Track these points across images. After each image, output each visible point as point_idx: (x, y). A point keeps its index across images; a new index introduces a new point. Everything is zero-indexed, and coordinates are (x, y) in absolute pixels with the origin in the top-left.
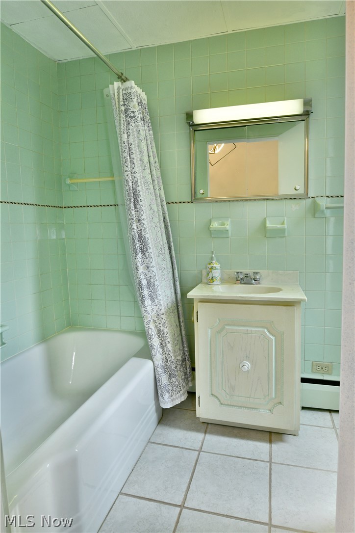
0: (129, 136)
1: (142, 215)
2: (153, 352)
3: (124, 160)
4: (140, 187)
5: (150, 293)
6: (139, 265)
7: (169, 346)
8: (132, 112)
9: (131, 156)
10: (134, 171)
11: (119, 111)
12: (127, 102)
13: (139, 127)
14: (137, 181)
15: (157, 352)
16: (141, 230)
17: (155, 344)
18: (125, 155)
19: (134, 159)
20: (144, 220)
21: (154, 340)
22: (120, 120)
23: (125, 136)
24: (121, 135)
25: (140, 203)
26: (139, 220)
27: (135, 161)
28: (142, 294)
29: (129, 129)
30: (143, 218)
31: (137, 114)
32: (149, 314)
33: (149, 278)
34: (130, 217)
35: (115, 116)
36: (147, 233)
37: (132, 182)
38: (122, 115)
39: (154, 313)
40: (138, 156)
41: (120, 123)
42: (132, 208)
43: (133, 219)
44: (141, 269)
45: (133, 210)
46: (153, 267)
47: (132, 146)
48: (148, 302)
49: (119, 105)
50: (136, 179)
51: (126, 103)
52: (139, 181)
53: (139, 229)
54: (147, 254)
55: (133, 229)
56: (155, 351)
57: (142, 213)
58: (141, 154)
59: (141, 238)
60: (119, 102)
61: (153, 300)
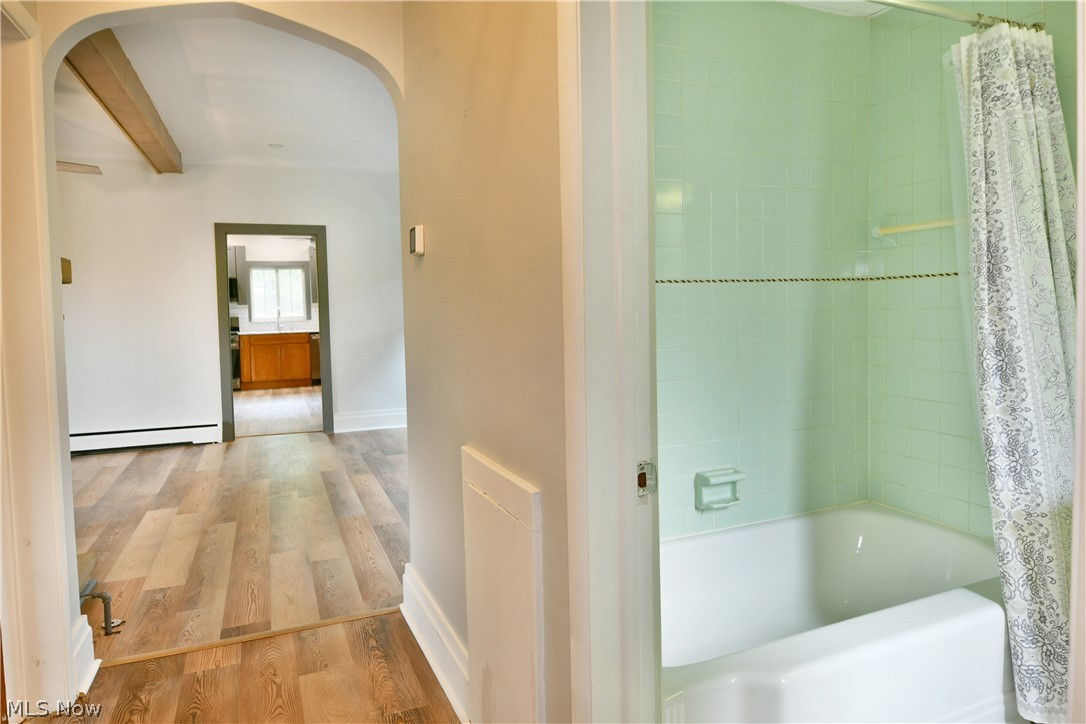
0: (989, 137)
1: (1008, 299)
2: (1006, 589)
3: (972, 189)
4: (1008, 240)
5: (1014, 464)
6: (990, 403)
7: (1055, 590)
8: (998, 88)
9: (992, 179)
10: (994, 208)
11: (969, 92)
12: (989, 70)
13: (1016, 116)
14: (1001, 229)
15: (1017, 593)
16: (1003, 330)
17: (1012, 574)
18: (974, 179)
19: (996, 183)
20: (1013, 309)
21: (1011, 564)
22: (970, 110)
23: (980, 140)
24: (969, 139)
25: (1006, 274)
26: (1000, 309)
27: (999, 189)
28: (991, 463)
29: (990, 125)
30: (1009, 304)
31: (1010, 89)
32: (1003, 507)
33: (1014, 433)
34: (976, 305)
35: (961, 105)
36: (1019, 338)
37: (989, 232)
38: (974, 100)
39: (1018, 508)
40: (1009, 177)
41: (969, 116)
42: (981, 286)
43: (982, 308)
44: (994, 412)
45: (983, 289)
46: (1027, 410)
47: (995, 158)
48: (1004, 484)
49: (969, 80)
50: (998, 225)
51: (985, 73)
52: (1006, 228)
53: (999, 328)
54: (1013, 382)
55: (981, 328)
56: (1013, 588)
57: (1008, 295)
58: (1017, 169)
59: (1002, 348)
60: (969, 74)
61: (1019, 480)
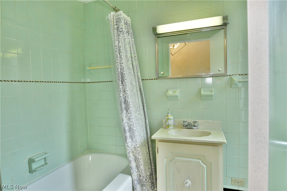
0: (119, 42)
1: (126, 88)
2: (132, 171)
3: (116, 56)
4: (125, 71)
5: (131, 134)
6: (124, 118)
7: (142, 167)
8: (121, 28)
9: (121, 54)
10: (122, 62)
11: (114, 28)
12: (118, 23)
13: (125, 37)
14: (124, 68)
15: (134, 171)
16: (126, 97)
17: (133, 166)
18: (117, 53)
19: (122, 55)
20: (127, 91)
21: (132, 163)
22: (114, 33)
23: (117, 42)
24: (114, 42)
25: (125, 81)
26: (125, 91)
27: (122, 57)
28: (126, 135)
29: (119, 38)
30: (127, 89)
31: (124, 29)
32: (129, 147)
33: (130, 126)
34: (119, 90)
35: (112, 32)
36: (129, 99)
37: (121, 69)
38: (115, 31)
39: (132, 147)
40: (124, 54)
41: (114, 35)
42: (120, 84)
43: (121, 91)
44: (125, 120)
45: (120, 85)
46: (133, 119)
47: (121, 48)
48: (129, 140)
49: (114, 25)
50: (123, 67)
51: (118, 24)
52: (125, 68)
53: (125, 96)
54: (129, 111)
55: (121, 96)
56: (133, 170)
57: (126, 87)
58: (126, 52)
59: (126, 102)
60: (114, 23)
61: (132, 139)
